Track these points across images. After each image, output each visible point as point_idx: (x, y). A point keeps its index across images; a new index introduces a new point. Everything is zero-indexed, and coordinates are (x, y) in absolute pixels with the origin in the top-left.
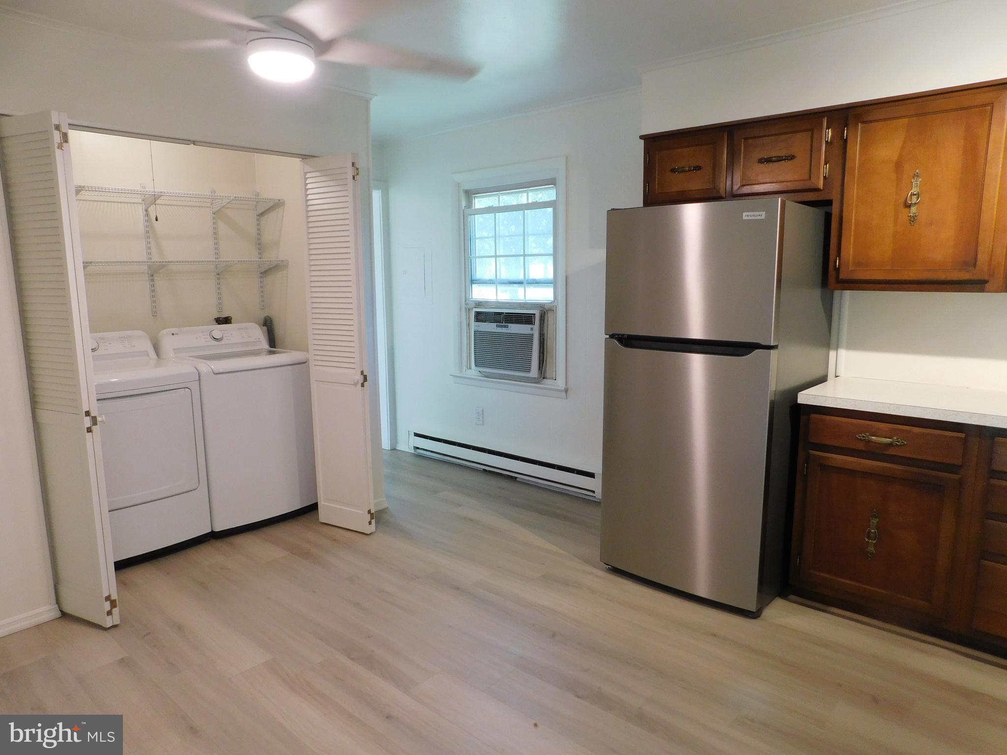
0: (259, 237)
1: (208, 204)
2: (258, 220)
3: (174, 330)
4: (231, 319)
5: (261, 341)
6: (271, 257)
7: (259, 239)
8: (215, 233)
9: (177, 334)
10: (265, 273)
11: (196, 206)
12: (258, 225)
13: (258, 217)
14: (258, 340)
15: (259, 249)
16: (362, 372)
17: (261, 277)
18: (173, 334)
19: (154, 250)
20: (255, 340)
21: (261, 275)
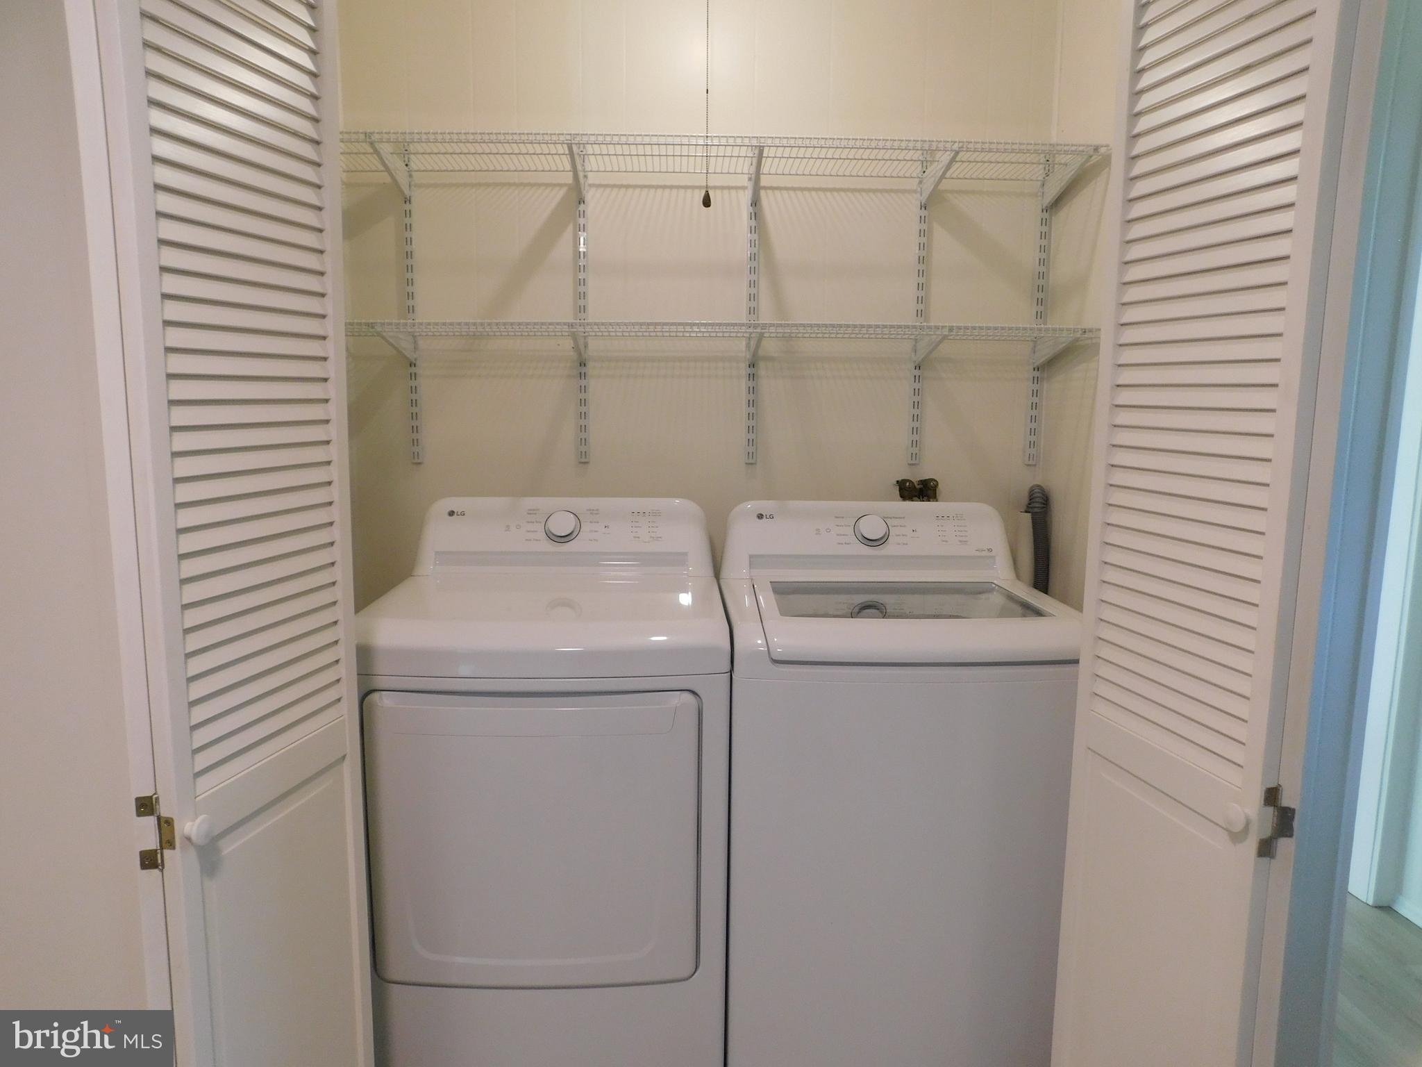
0: (1043, 269)
1: (913, 184)
2: (1044, 222)
3: (766, 506)
4: (936, 486)
5: (993, 557)
6: (1066, 320)
7: (1042, 275)
8: (921, 260)
9: (771, 517)
10: (1048, 367)
11: (881, 191)
12: (1044, 236)
13: (1046, 215)
14: (985, 553)
15: (1040, 302)
16: (1272, 796)
17: (1036, 380)
18: (760, 516)
19: (765, 303)
20: (978, 554)
21: (1036, 374)
